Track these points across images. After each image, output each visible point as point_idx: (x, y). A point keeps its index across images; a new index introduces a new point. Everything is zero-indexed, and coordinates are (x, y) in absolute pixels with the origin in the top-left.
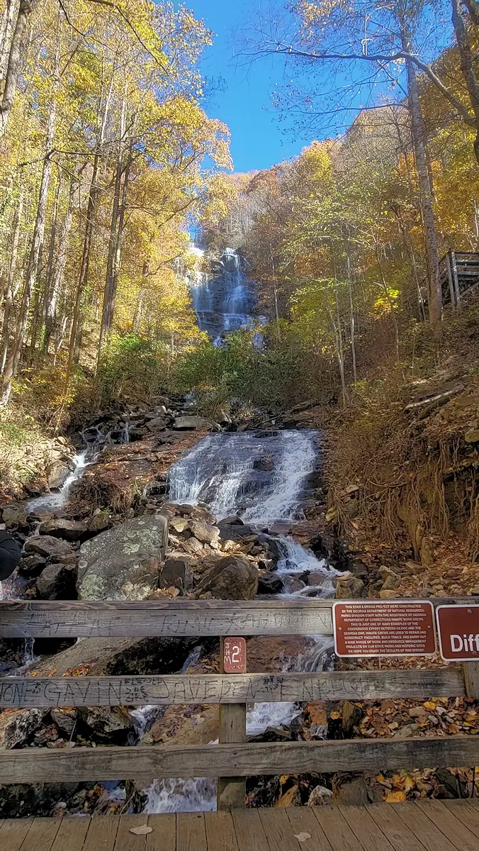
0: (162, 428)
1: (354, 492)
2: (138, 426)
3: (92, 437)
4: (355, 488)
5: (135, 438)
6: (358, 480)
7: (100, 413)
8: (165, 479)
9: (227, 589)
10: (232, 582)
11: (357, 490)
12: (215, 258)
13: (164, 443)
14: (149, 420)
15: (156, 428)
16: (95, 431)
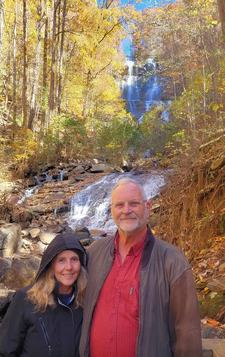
0: (82, 172)
1: (156, 209)
2: (70, 171)
3: (42, 179)
4: (158, 206)
5: (66, 178)
6: (161, 200)
7: (49, 165)
8: (69, 202)
9: (13, 281)
10: (16, 277)
11: (159, 208)
12: (140, 66)
13: (79, 180)
14: (75, 167)
15: (79, 172)
16: (45, 175)
